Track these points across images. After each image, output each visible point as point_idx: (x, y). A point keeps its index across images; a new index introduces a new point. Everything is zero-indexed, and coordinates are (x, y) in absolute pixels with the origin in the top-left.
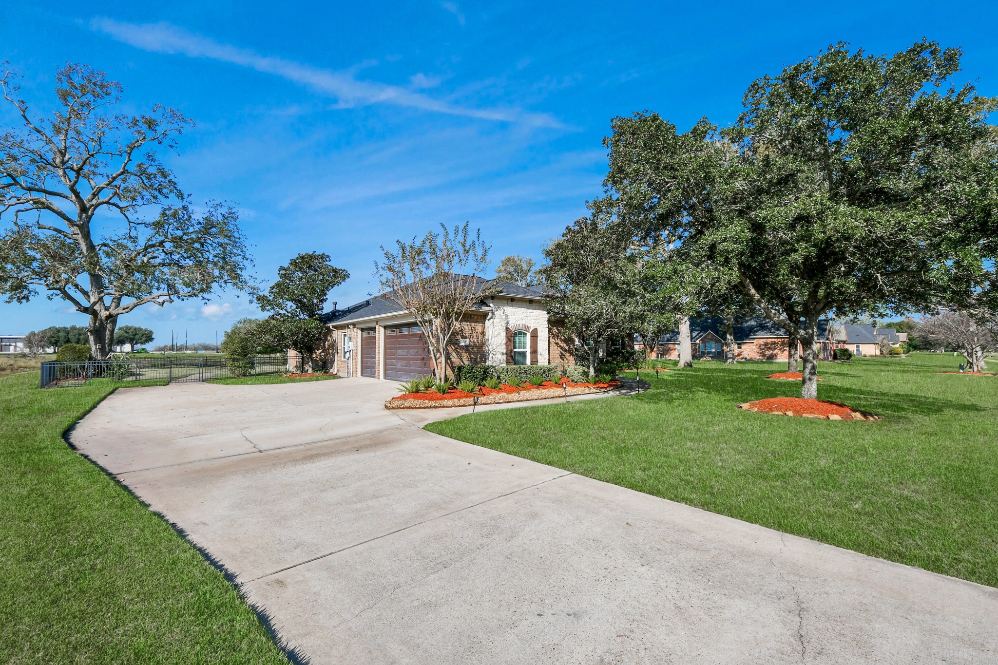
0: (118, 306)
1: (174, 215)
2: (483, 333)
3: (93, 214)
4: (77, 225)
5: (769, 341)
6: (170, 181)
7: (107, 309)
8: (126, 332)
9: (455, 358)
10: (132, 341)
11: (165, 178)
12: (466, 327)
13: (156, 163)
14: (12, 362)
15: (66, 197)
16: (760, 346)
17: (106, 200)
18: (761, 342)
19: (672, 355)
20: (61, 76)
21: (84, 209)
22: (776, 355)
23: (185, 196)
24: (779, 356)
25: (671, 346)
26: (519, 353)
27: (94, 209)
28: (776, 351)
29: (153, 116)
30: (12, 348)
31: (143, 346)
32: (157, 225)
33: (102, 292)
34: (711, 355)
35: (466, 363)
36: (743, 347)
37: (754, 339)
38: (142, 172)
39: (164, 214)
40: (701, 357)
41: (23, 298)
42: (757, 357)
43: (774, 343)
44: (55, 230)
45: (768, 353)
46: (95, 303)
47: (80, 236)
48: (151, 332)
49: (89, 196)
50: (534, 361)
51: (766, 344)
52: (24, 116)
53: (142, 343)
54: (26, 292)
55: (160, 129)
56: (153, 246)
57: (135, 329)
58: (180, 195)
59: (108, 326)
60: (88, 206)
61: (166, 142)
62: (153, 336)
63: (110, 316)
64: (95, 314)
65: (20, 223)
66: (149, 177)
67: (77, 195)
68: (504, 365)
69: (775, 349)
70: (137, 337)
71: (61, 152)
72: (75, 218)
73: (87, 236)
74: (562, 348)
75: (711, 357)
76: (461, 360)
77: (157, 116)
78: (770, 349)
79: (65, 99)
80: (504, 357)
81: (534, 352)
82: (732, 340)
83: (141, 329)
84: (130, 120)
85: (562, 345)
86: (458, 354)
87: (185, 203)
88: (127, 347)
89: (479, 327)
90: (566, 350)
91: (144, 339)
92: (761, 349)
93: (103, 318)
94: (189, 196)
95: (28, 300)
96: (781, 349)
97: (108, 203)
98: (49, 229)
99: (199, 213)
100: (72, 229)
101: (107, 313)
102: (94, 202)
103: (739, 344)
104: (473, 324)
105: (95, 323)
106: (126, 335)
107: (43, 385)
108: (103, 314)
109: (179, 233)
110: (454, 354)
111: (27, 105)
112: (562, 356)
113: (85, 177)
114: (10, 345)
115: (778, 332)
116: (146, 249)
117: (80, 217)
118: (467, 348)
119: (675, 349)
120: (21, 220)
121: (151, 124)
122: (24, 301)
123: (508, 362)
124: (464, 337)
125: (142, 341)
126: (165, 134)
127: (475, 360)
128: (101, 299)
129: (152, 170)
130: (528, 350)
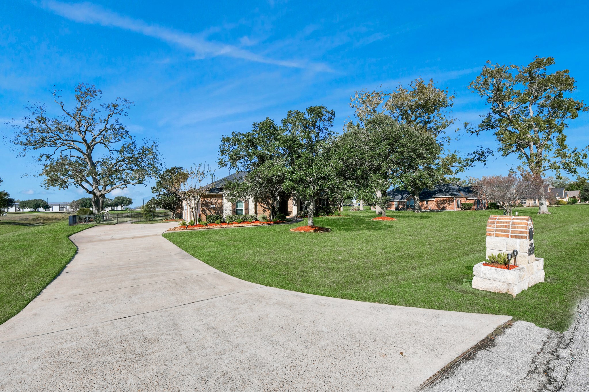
0: (105, 190)
1: (128, 146)
2: (222, 202)
3: (93, 149)
4: (86, 155)
5: (442, 199)
6: (126, 131)
7: (100, 191)
8: (119, 200)
9: (208, 213)
10: (122, 204)
11: (123, 130)
12: (213, 200)
13: (119, 124)
14: (63, 216)
15: (81, 143)
16: (437, 202)
17: (99, 141)
18: (438, 200)
19: (392, 208)
20: (77, 89)
21: (89, 147)
22: (446, 207)
23: (133, 138)
24: (447, 208)
25: (392, 203)
26: (240, 210)
27: (94, 146)
28: (446, 205)
29: (117, 103)
30: (65, 209)
31: (127, 207)
32: (121, 152)
33: (97, 184)
34: (412, 208)
35: (213, 214)
36: (429, 203)
37: (434, 198)
38: (113, 129)
39: (123, 147)
40: (407, 209)
41: (66, 187)
42: (436, 208)
43: (445, 200)
44: (77, 157)
45: (441, 206)
46: (94, 189)
47: (88, 159)
48: (131, 199)
49: (91, 141)
50: (247, 213)
51: (440, 201)
52: (63, 109)
53: (127, 205)
54: (67, 184)
55: (120, 108)
56: (119, 161)
57: (123, 198)
58: (131, 138)
59: (101, 199)
60: (90, 146)
61: (123, 114)
62: (132, 202)
63: (101, 195)
64: (94, 194)
65: (62, 156)
66: (116, 130)
67: (86, 142)
68: (231, 215)
69: (445, 204)
70: (124, 202)
71: (78, 123)
72: (85, 151)
73: (90, 159)
74: (264, 207)
75: (412, 209)
76: (211, 213)
77: (118, 102)
78: (442, 203)
79: (79, 99)
80: (231, 212)
81: (247, 209)
82: (417, 199)
83: (126, 198)
84: (107, 105)
85: (264, 206)
86: (209, 211)
87: (133, 140)
88: (120, 208)
89: (220, 200)
90: (266, 208)
91: (128, 203)
92: (438, 204)
93: (98, 196)
94: (135, 137)
95: (68, 188)
96: (448, 204)
97: (99, 142)
98: (75, 157)
99: (140, 145)
100: (85, 156)
101: (100, 193)
102: (94, 143)
103: (427, 201)
104: (217, 199)
105: (95, 198)
106: (119, 201)
107: (70, 225)
108: (98, 194)
109: (130, 155)
110: (208, 211)
111: (64, 103)
112: (264, 211)
113: (89, 131)
114: (64, 207)
115: (447, 194)
116: (116, 163)
117: (87, 151)
118: (214, 209)
119: (394, 204)
120: (63, 155)
121: (115, 106)
122: (66, 188)
123: (232, 214)
124: (212, 204)
125: (127, 204)
126: (122, 110)
127: (218, 213)
128: (97, 187)
129: (117, 127)
130: (244, 209)
